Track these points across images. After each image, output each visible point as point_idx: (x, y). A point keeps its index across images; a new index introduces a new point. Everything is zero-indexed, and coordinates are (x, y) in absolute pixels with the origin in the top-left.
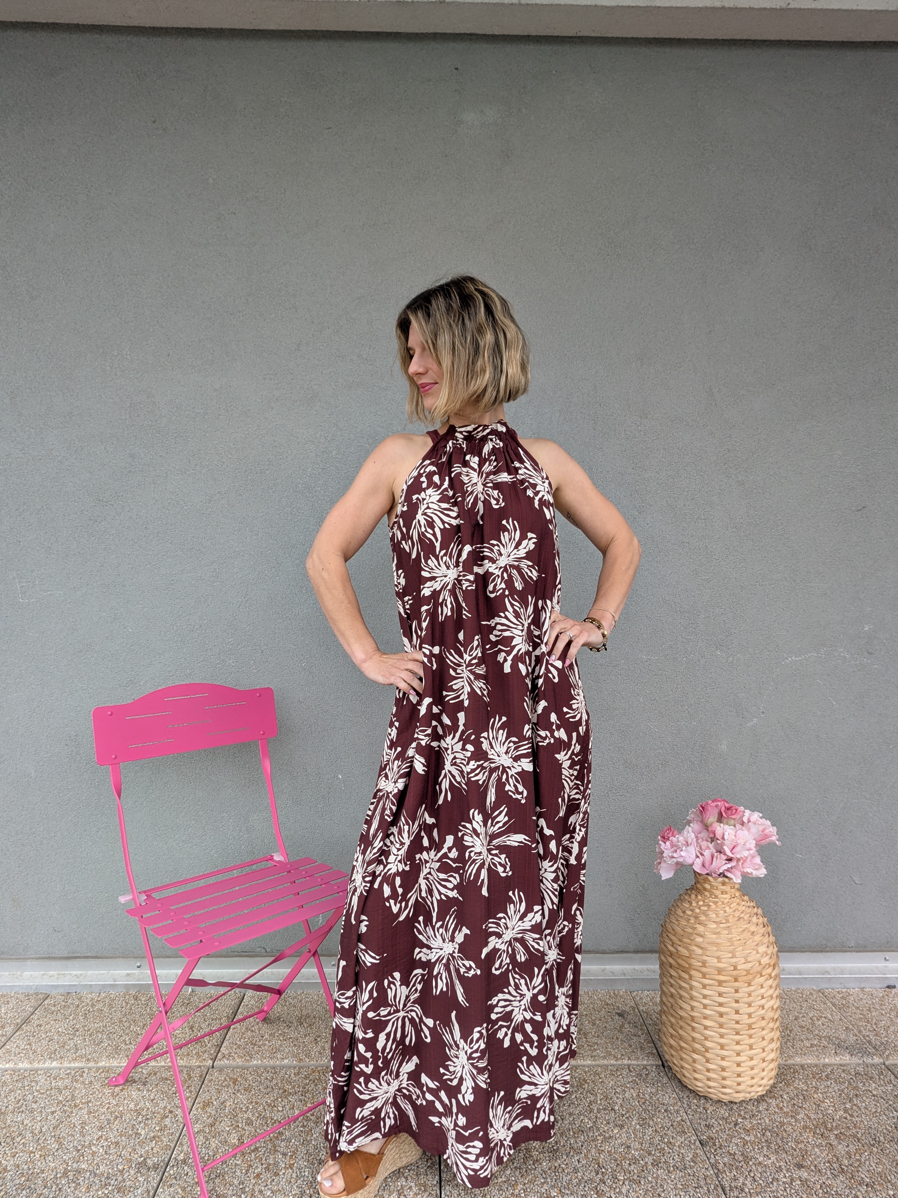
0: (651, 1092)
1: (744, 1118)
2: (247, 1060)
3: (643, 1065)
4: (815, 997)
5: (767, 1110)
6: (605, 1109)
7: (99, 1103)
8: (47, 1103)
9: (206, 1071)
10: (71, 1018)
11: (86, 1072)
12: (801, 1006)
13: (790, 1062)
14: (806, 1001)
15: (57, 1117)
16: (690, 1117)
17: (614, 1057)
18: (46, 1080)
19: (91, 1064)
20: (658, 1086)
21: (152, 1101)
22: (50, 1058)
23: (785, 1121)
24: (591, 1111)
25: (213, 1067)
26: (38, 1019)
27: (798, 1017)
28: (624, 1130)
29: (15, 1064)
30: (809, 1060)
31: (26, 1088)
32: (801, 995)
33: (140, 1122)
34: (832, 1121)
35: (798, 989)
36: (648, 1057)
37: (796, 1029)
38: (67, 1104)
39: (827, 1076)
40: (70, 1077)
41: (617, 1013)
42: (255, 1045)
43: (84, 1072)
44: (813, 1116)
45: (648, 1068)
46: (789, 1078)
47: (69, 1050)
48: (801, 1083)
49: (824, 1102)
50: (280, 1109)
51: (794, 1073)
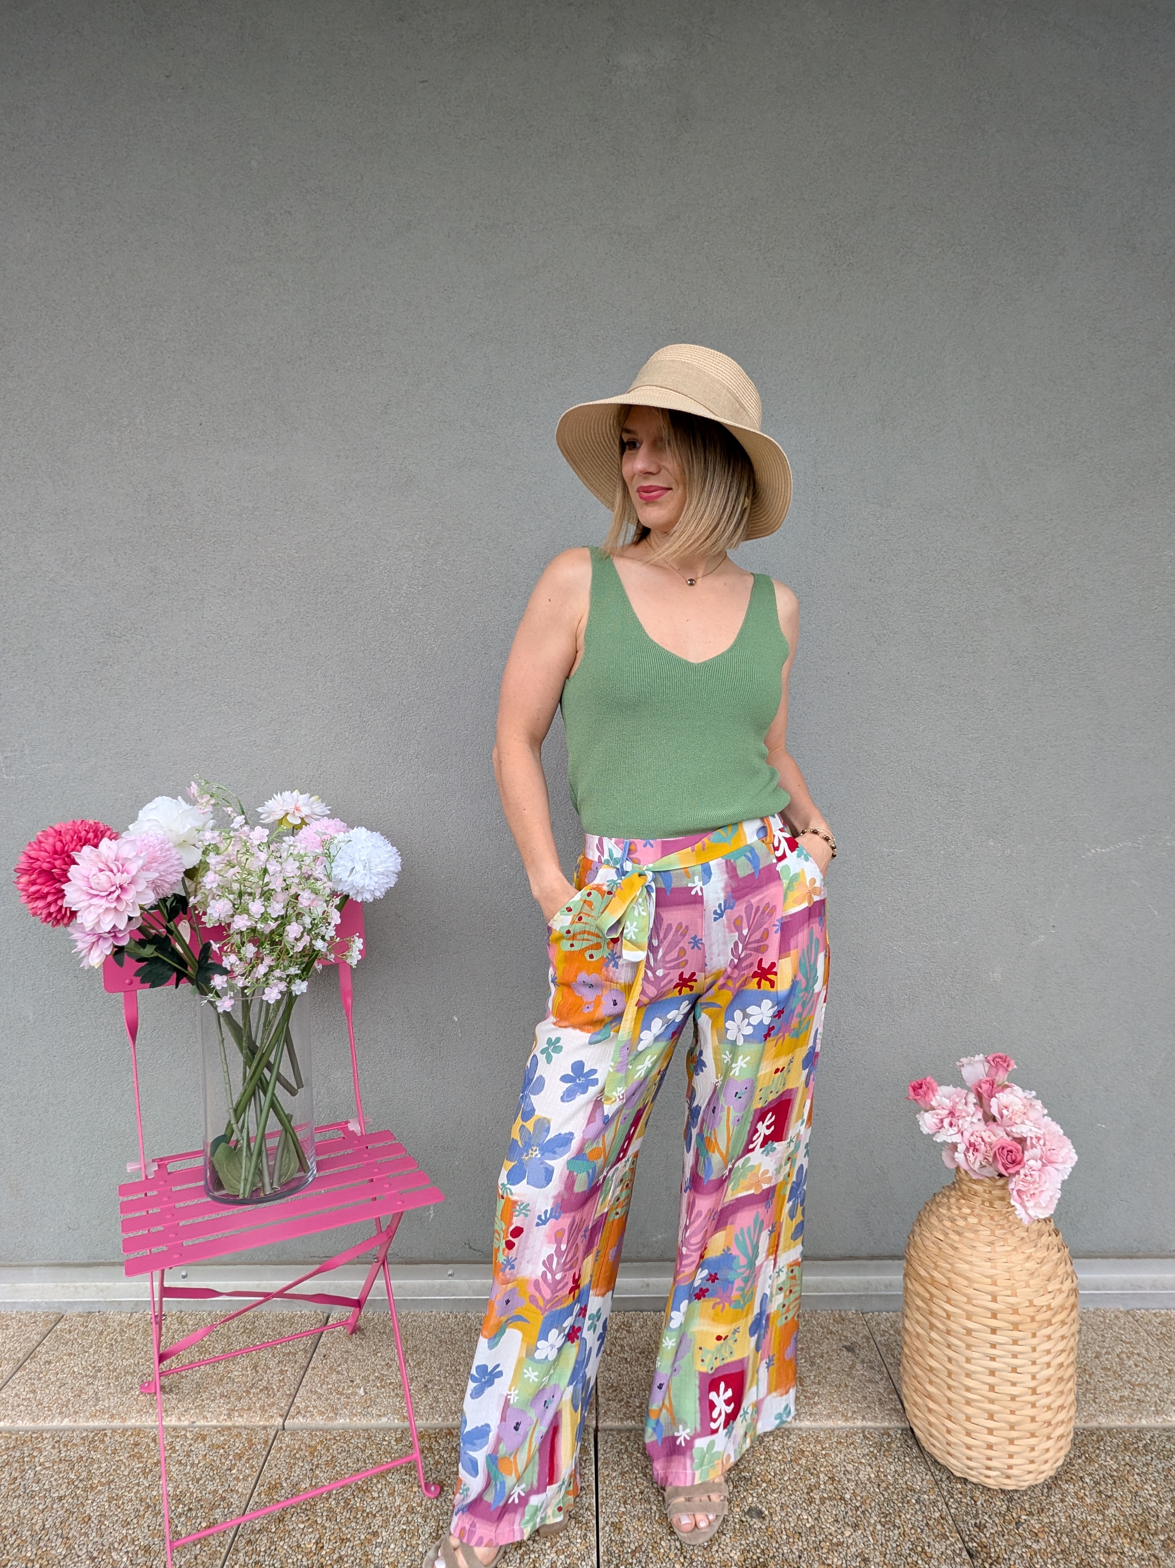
0: (896, 1471)
1: (1031, 1514)
2: (330, 1419)
3: (883, 1429)
4: (1122, 1321)
5: (1062, 1501)
6: (830, 1498)
7: (124, 1485)
8: (54, 1483)
9: (273, 1433)
10: (91, 1350)
11: (109, 1434)
12: (1103, 1336)
13: (1093, 1424)
14: (1112, 1328)
15: (66, 1505)
16: (952, 1511)
17: (843, 1414)
18: (53, 1447)
19: (116, 1423)
20: (906, 1462)
21: (198, 1482)
22: (61, 1413)
23: (1089, 1518)
24: (811, 1501)
25: (284, 1429)
26: (47, 1352)
27: (1100, 1353)
28: (860, 1532)
29: (13, 1422)
30: (1118, 1422)
31: (26, 1459)
32: (1102, 1319)
33: (180, 1515)
34: (1155, 1519)
35: (1097, 1309)
36: (891, 1415)
37: (1099, 1372)
38: (80, 1485)
39: (1145, 1446)
40: (87, 1444)
41: (845, 1347)
42: (342, 1394)
43: (106, 1435)
44: (1128, 1512)
45: (891, 1432)
46: (1091, 1450)
47: (86, 1401)
48: (1108, 1459)
49: (1143, 1489)
50: (376, 1495)
51: (1098, 1441)
